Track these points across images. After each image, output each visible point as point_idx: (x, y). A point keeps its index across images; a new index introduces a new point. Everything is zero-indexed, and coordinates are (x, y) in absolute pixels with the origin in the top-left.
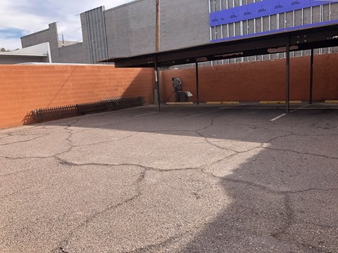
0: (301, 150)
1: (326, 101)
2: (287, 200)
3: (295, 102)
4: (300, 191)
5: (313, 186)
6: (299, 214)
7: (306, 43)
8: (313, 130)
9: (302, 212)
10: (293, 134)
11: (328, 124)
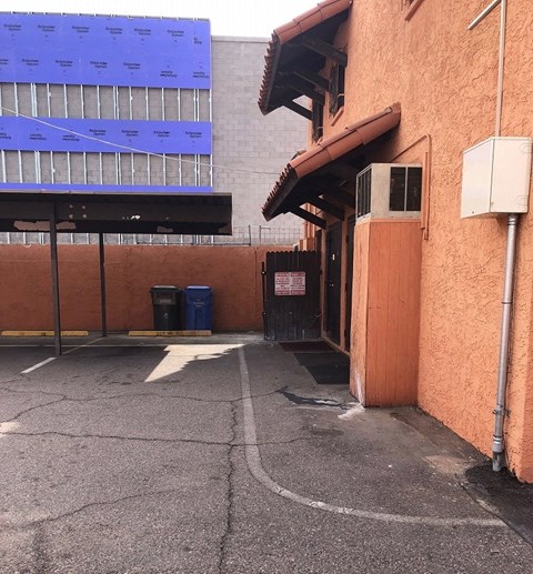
0: (78, 429)
1: (131, 333)
2: (40, 539)
3: (76, 333)
4: (68, 515)
5: (92, 501)
6: (59, 563)
7: (86, 221)
8: (104, 388)
9: (67, 556)
10: (65, 398)
11: (129, 376)
